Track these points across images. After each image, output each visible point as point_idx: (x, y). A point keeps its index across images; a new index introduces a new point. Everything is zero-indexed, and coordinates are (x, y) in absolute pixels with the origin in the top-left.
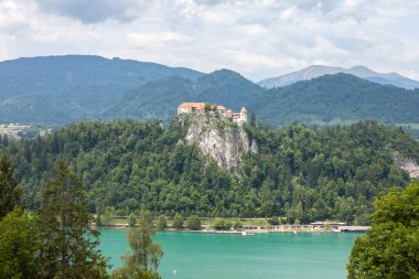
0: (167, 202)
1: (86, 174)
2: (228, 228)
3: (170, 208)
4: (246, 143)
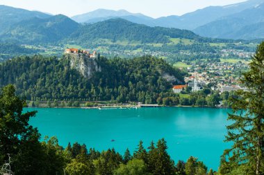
0: (63, 95)
1: (25, 82)
2: (92, 106)
3: (65, 97)
4: (97, 67)
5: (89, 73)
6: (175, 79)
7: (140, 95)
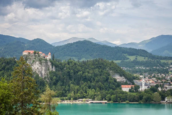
4: (51, 67)
5: (43, 72)
6: (125, 80)
7: (91, 92)
